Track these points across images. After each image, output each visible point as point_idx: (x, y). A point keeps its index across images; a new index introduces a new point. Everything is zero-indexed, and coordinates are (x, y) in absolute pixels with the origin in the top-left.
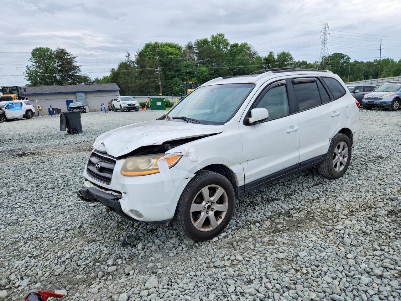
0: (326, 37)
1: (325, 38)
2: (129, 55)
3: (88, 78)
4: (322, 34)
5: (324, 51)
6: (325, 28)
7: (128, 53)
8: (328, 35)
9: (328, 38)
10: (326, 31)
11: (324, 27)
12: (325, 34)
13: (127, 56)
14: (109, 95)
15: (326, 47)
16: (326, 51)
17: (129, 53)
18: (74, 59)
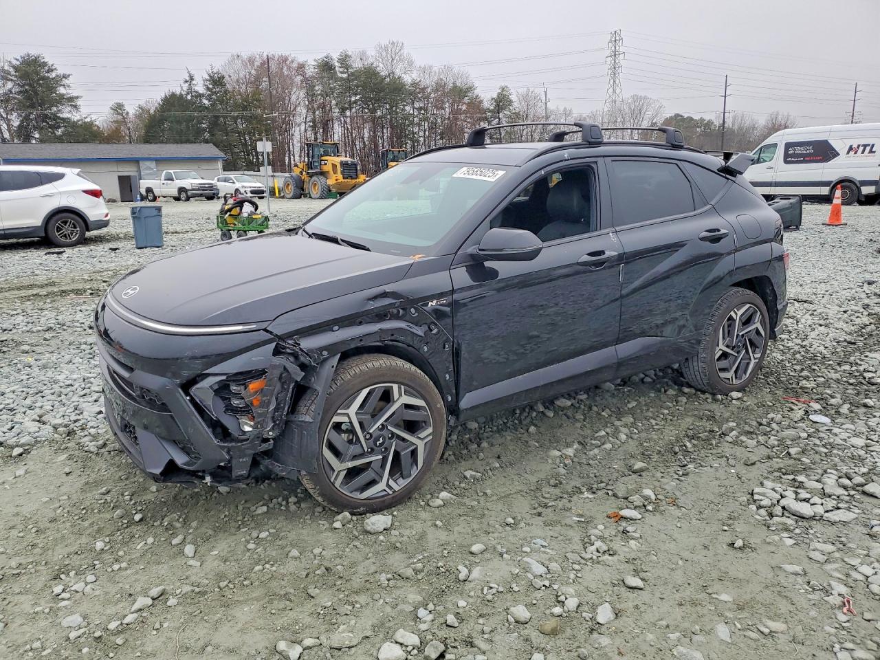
0: (617, 61)
1: (615, 62)
2: (192, 78)
3: (95, 128)
4: (608, 52)
5: (614, 91)
6: (615, 41)
7: (189, 72)
8: (622, 56)
9: (622, 63)
10: (617, 48)
11: (613, 39)
12: (615, 54)
13: (188, 79)
14: (203, 167)
15: (617, 81)
16: (618, 91)
17: (193, 73)
18: (65, 81)
